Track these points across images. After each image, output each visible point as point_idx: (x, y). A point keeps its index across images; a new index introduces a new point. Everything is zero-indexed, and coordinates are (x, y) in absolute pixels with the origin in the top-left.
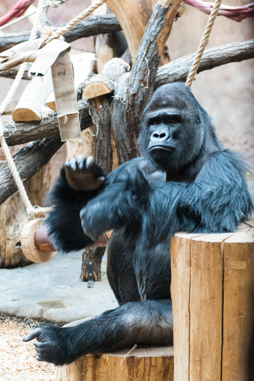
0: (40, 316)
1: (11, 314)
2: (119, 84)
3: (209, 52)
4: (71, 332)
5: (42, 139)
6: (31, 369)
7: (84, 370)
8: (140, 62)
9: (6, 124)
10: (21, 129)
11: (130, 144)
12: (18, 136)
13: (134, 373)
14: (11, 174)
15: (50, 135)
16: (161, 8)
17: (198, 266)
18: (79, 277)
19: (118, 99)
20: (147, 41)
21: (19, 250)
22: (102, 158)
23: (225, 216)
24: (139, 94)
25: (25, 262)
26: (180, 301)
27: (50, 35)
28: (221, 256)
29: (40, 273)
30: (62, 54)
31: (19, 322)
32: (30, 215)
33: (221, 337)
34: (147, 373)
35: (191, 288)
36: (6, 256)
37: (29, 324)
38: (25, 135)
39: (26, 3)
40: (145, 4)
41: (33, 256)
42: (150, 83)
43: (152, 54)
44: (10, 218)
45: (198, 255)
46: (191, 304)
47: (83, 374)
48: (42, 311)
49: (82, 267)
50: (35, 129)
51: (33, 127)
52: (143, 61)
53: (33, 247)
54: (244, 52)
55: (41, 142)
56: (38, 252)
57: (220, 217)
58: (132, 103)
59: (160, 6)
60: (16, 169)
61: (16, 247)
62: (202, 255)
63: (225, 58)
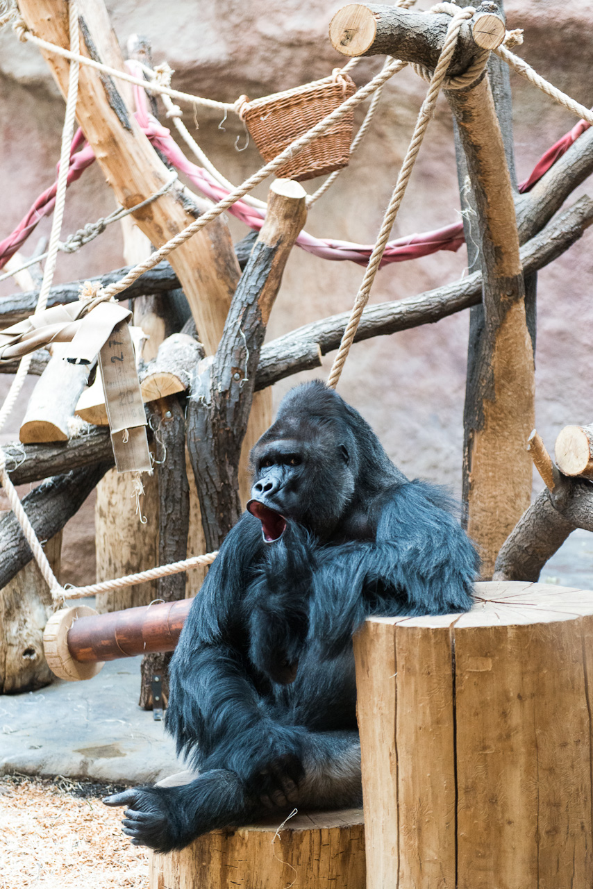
0: (81, 773)
1: (30, 772)
2: (198, 376)
3: (340, 320)
4: (183, 795)
5: (68, 473)
6: (88, 863)
7: (206, 857)
8: (232, 339)
9: (8, 449)
10: (34, 457)
11: (220, 475)
12: (30, 468)
13: (294, 858)
14: (22, 533)
15: (83, 464)
16: (264, 247)
17: (409, 670)
18: (137, 704)
19: (197, 400)
20: (243, 303)
21: (28, 662)
22: (174, 501)
23: (448, 583)
24: (233, 392)
25: (39, 682)
26: (378, 730)
27: (94, 296)
28: (449, 650)
29: (67, 700)
30: (118, 327)
31: (45, 785)
32: (57, 600)
33: (454, 787)
34: (315, 857)
35: (398, 708)
36: (7, 674)
37: (63, 786)
38: (42, 467)
39: (9, 247)
40: (220, 244)
41: (66, 671)
42: (249, 372)
43: (252, 324)
44: (11, 608)
45: (410, 651)
46: (400, 734)
47: (204, 864)
48: (85, 765)
49: (142, 686)
50: (58, 455)
51: (55, 453)
52: (236, 337)
53: (65, 656)
54: (399, 319)
55: (67, 478)
56: (75, 664)
57: (440, 586)
58: (220, 406)
59: (263, 245)
60: (29, 525)
61: (24, 658)
62: (417, 650)
63: (366, 329)
